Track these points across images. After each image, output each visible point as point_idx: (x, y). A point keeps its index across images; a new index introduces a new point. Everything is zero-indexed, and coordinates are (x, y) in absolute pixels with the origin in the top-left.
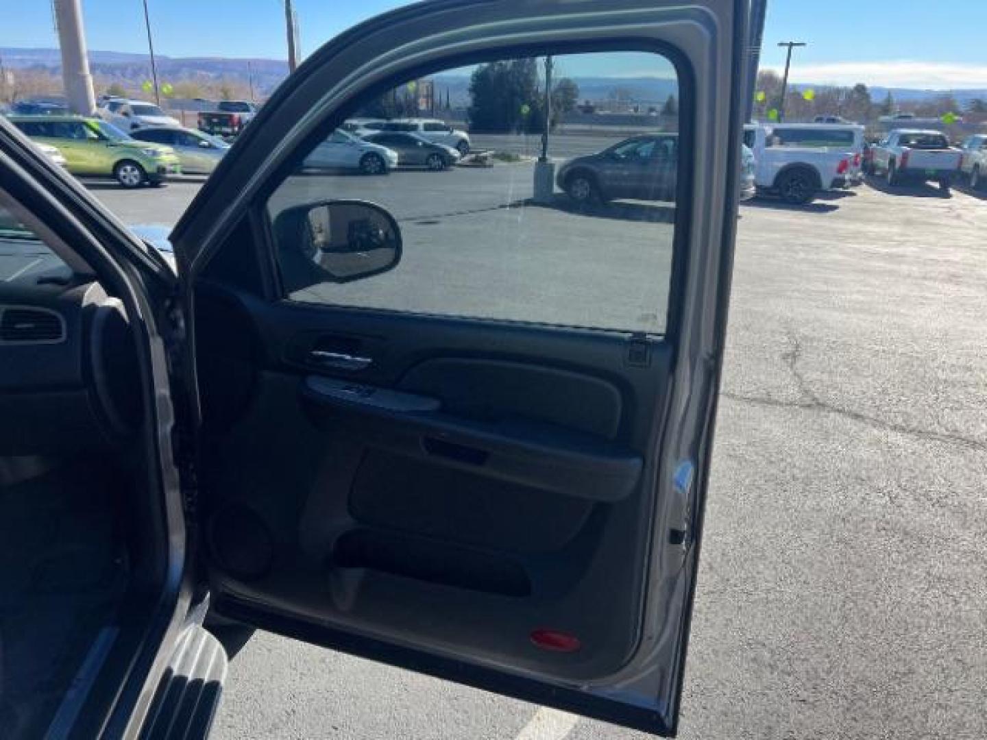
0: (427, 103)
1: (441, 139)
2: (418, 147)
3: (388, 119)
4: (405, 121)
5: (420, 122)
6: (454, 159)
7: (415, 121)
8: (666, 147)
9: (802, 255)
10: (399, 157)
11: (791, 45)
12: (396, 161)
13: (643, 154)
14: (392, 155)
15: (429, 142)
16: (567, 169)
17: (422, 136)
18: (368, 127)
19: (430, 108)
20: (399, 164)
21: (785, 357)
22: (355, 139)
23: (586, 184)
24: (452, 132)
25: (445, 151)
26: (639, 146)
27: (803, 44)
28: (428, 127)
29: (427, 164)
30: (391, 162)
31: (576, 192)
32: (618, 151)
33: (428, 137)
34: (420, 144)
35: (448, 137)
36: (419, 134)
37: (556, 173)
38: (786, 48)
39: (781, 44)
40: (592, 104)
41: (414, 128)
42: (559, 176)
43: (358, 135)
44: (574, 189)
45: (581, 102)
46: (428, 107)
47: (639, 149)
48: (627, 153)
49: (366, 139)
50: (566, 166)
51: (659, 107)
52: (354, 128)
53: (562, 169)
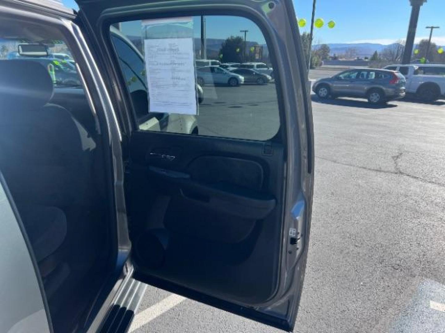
0: (259, 55)
1: (264, 71)
2: (253, 75)
3: (241, 63)
4: (248, 64)
5: (255, 64)
6: (268, 80)
7: (253, 64)
8: (363, 74)
9: (420, 122)
10: (245, 79)
11: (432, 28)
12: (243, 81)
13: (353, 77)
14: (242, 78)
15: (258, 73)
16: (317, 84)
17: (255, 70)
18: (233, 66)
19: (260, 58)
20: (245, 82)
21: (393, 157)
22: (227, 72)
23: (326, 90)
24: (268, 68)
25: (265, 76)
26: (351, 74)
27: (438, 27)
28: (258, 66)
29: (256, 82)
30: (241, 81)
31: (321, 94)
32: (341, 76)
33: (258, 71)
34: (254, 73)
35: (267, 70)
36: (254, 69)
37: (312, 86)
38: (430, 29)
39: (427, 27)
40: (337, 56)
41: (252, 67)
42: (313, 87)
43: (228, 70)
44: (320, 92)
45: (331, 54)
46: (259, 57)
47: (351, 75)
48: (345, 77)
49: (231, 71)
50: (317, 82)
51: (370, 57)
52: (227, 67)
53: (315, 84)
